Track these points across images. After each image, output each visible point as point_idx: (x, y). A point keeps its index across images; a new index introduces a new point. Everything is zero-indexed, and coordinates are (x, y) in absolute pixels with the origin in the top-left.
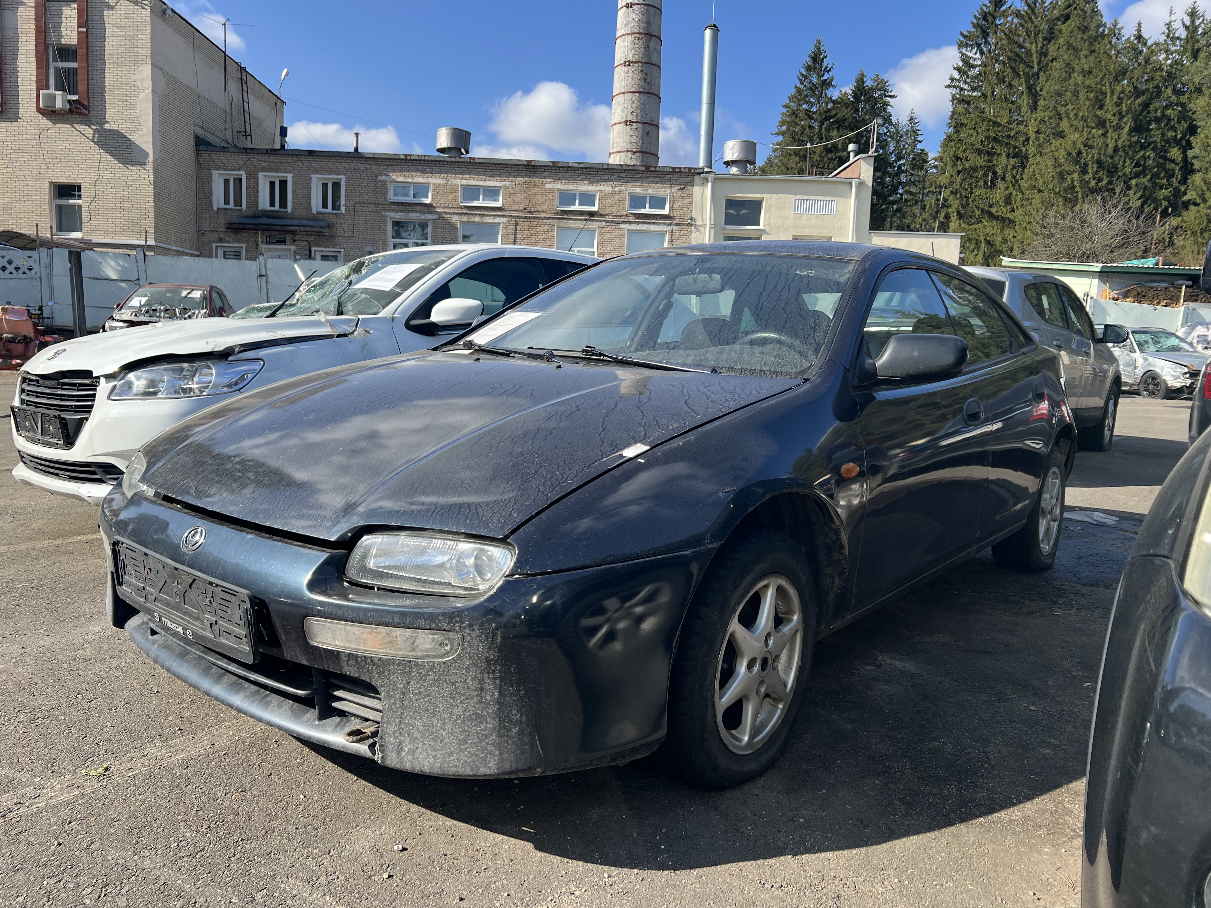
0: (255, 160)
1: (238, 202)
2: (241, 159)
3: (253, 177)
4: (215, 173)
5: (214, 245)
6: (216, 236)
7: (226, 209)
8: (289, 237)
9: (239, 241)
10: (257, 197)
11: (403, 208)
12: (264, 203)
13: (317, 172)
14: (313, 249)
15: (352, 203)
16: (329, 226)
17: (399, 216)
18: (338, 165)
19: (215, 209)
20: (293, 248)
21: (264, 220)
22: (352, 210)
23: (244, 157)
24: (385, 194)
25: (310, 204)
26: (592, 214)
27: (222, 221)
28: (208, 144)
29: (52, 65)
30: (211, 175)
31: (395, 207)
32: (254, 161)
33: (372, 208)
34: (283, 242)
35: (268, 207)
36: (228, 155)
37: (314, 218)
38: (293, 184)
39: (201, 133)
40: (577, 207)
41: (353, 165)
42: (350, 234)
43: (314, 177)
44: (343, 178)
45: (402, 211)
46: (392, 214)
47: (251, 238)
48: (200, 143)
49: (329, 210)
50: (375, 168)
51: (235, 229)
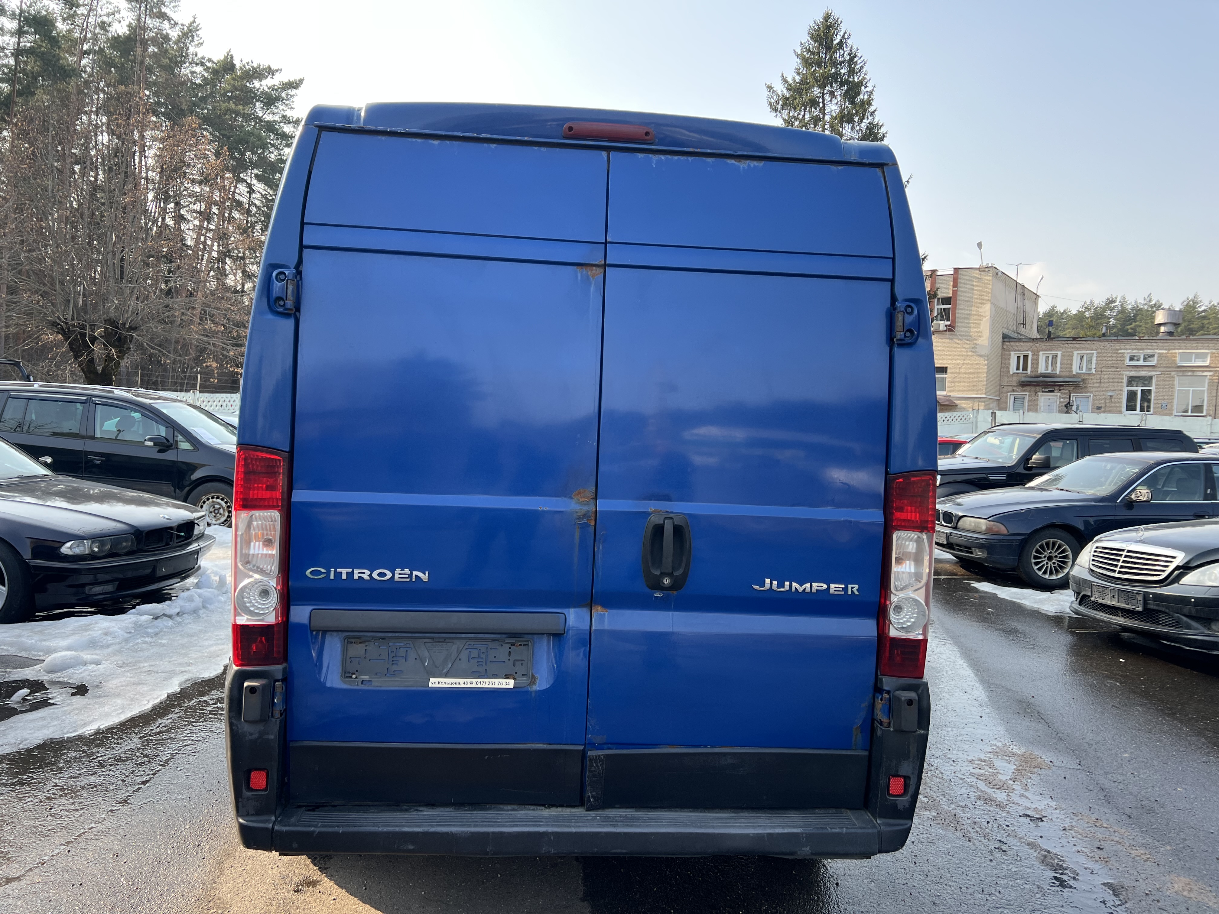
1: (1025, 369)
2: (1029, 344)
3: (1036, 354)
4: (1012, 353)
5: (1009, 394)
6: (1010, 388)
7: (1018, 373)
8: (1056, 388)
9: (1024, 391)
10: (1037, 365)
11: (1136, 369)
12: (1042, 369)
13: (1078, 350)
14: (1072, 395)
15: (1100, 367)
16: (1083, 381)
17: (1133, 373)
18: (1092, 345)
19: (1011, 373)
20: (1059, 394)
21: (1041, 379)
22: (1100, 371)
23: (1031, 343)
24: (1124, 360)
25: (1071, 368)
27: (1015, 381)
28: (1010, 337)
29: (937, 307)
30: (1010, 354)
31: (1131, 368)
32: (1037, 345)
33: (1113, 369)
34: (1053, 391)
35: (1044, 371)
36: (1021, 343)
37: (1074, 377)
38: (1062, 358)
39: (1006, 331)
41: (1102, 345)
42: (1097, 385)
43: (1076, 353)
44: (1095, 352)
45: (1135, 370)
46: (1128, 373)
47: (1033, 389)
48: (1005, 337)
49: (1084, 371)
50: (1117, 346)
51: (1024, 385)
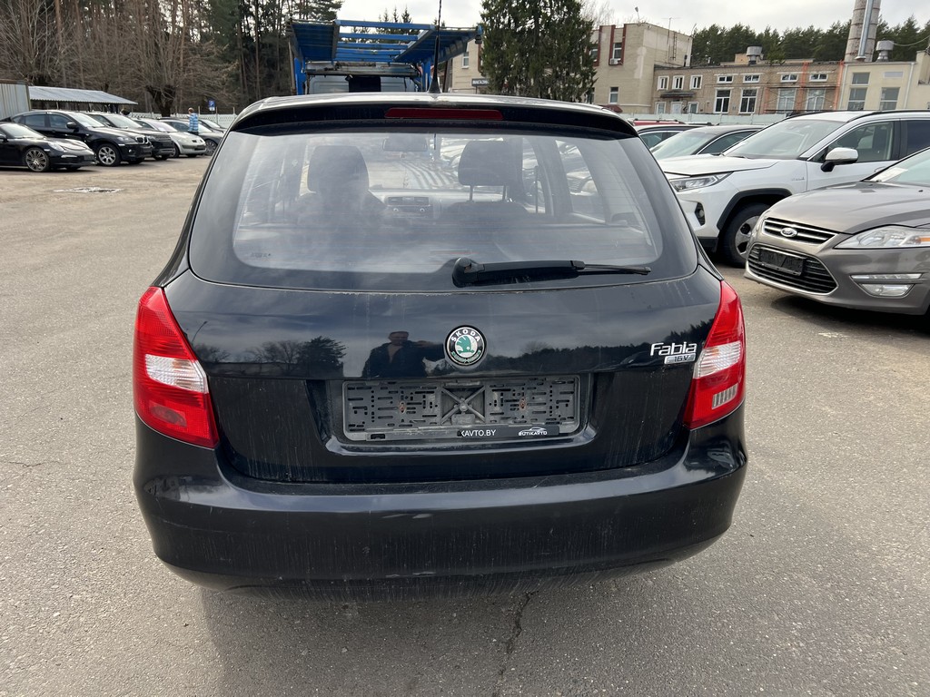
1: (665, 87)
3: (672, 78)
4: (659, 77)
6: (657, 100)
7: (661, 90)
9: (664, 101)
10: (672, 85)
14: (688, 102)
15: (704, 85)
16: (695, 94)
17: (720, 89)
18: (701, 71)
19: (658, 90)
20: (681, 102)
21: (673, 93)
22: (704, 88)
23: (670, 71)
24: (716, 81)
25: (689, 86)
27: (660, 94)
28: (658, 67)
29: (614, 49)
31: (719, 85)
32: (673, 72)
33: (711, 86)
34: (678, 101)
35: (675, 88)
36: (664, 71)
37: (690, 91)
38: (685, 80)
39: (657, 63)
41: (706, 71)
42: (702, 96)
43: (692, 76)
44: (702, 76)
45: (722, 87)
46: (718, 88)
47: (669, 100)
49: (696, 88)
50: (714, 71)
51: (663, 97)
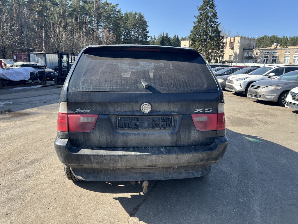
0: (249, 51)
1: (247, 55)
2: (248, 50)
5: (244, 60)
8: (252, 59)
11: (265, 55)
12: (250, 55)
15: (259, 55)
21: (250, 57)
26: (289, 54)
27: (245, 57)
29: (231, 44)
30: (244, 52)
36: (246, 50)
37: (255, 56)
38: (253, 53)
39: (244, 48)
40: (287, 53)
42: (259, 58)
44: (259, 52)
47: (248, 59)
48: (244, 49)
49: (257, 55)
51: (246, 58)
